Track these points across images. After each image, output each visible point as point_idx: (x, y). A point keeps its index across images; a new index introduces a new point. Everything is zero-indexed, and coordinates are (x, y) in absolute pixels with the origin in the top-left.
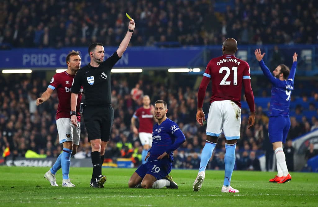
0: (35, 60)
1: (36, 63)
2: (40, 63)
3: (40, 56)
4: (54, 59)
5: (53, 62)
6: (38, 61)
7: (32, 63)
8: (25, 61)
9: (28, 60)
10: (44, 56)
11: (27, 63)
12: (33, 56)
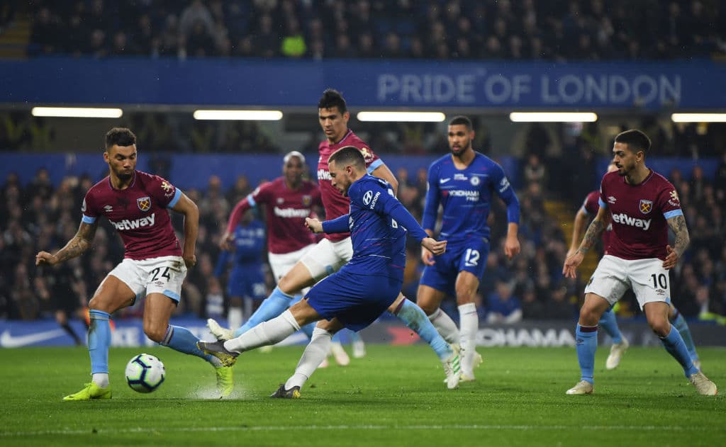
0: (415, 90)
1: (417, 96)
2: (428, 97)
3: (427, 79)
4: (470, 88)
5: (466, 93)
6: (421, 91)
7: (404, 96)
8: (383, 91)
9: (394, 88)
10: (440, 79)
11: (388, 96)
12: (407, 78)
